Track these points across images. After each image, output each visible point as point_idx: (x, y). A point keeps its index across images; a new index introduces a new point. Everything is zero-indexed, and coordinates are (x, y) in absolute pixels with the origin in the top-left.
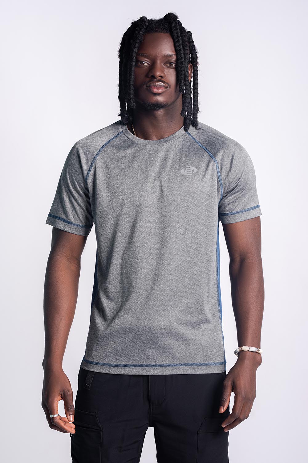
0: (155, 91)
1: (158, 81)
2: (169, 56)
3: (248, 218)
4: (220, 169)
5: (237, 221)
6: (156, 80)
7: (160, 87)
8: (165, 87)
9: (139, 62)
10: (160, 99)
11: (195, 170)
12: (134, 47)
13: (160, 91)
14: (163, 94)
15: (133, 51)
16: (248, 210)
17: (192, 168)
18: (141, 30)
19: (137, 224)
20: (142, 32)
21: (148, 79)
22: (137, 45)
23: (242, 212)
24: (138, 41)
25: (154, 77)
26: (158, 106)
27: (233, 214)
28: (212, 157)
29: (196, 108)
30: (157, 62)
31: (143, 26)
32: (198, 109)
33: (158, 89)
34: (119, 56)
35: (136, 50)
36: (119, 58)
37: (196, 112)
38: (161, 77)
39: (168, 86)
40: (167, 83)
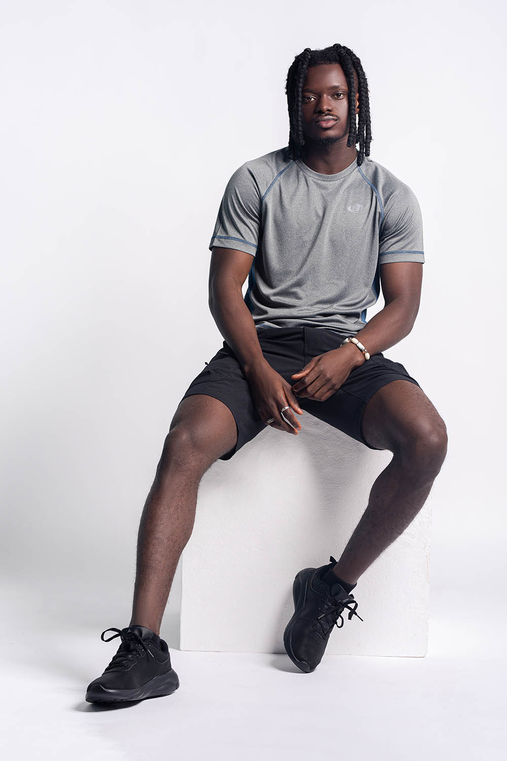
0: (324, 125)
1: (326, 115)
2: (336, 87)
6: (324, 114)
7: (329, 120)
8: (333, 119)
9: (305, 97)
11: (363, 208)
12: (299, 82)
13: (331, 124)
14: (333, 128)
15: (298, 86)
17: (359, 205)
18: (303, 64)
20: (305, 66)
21: (316, 115)
22: (302, 80)
24: (302, 76)
25: (321, 112)
29: (369, 137)
30: (323, 96)
32: (371, 138)
33: (328, 123)
34: (287, 93)
35: (301, 85)
36: (286, 95)
37: (368, 141)
38: (329, 110)
39: (337, 119)
40: (337, 116)
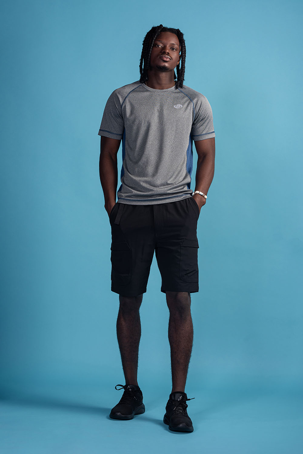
0: (165, 59)
1: (167, 55)
2: (173, 44)
3: (209, 138)
4: (194, 107)
5: (204, 139)
7: (167, 58)
9: (156, 45)
10: (167, 65)
11: (182, 106)
13: (168, 60)
14: (168, 63)
16: (209, 133)
17: (180, 105)
19: (149, 132)
21: (161, 54)
22: (156, 36)
23: (206, 134)
24: (157, 34)
25: (164, 53)
26: (164, 69)
27: (202, 135)
28: (191, 100)
30: (166, 46)
31: (160, 28)
33: (167, 59)
35: (155, 38)
38: (168, 53)
39: (171, 59)
40: (171, 58)
